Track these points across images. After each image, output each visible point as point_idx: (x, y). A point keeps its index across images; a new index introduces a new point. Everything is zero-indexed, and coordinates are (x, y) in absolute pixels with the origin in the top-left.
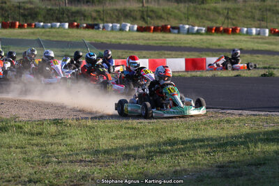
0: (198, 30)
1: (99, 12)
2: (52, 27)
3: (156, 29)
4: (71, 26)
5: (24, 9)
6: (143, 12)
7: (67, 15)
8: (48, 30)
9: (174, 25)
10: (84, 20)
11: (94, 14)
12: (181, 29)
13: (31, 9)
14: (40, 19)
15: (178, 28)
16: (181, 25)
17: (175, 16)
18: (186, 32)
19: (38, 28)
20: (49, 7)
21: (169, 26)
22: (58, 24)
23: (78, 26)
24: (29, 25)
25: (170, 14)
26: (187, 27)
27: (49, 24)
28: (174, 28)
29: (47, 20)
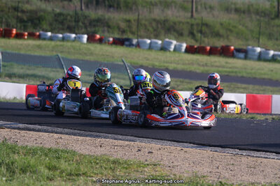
0: (273, 55)
1: (129, 21)
2: (63, 39)
3: (213, 52)
4: (91, 39)
5: (23, 12)
6: (192, 25)
7: (83, 23)
8: (59, 43)
9: (237, 47)
10: (108, 32)
11: (123, 25)
12: (250, 53)
13: (31, 12)
14: (45, 27)
15: (245, 52)
16: (250, 47)
17: (238, 34)
18: (256, 57)
19: (44, 39)
20: (58, 11)
21: (232, 48)
22: (73, 36)
23: (101, 41)
24: (31, 35)
25: (231, 31)
26: (259, 50)
27: (61, 36)
28: (239, 51)
29: (55, 29)
